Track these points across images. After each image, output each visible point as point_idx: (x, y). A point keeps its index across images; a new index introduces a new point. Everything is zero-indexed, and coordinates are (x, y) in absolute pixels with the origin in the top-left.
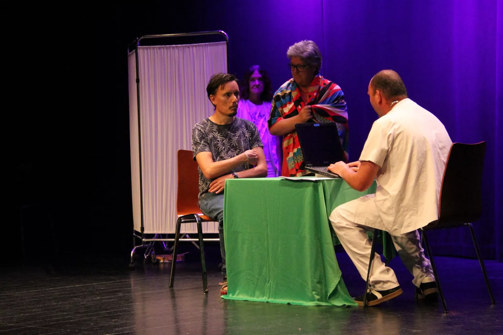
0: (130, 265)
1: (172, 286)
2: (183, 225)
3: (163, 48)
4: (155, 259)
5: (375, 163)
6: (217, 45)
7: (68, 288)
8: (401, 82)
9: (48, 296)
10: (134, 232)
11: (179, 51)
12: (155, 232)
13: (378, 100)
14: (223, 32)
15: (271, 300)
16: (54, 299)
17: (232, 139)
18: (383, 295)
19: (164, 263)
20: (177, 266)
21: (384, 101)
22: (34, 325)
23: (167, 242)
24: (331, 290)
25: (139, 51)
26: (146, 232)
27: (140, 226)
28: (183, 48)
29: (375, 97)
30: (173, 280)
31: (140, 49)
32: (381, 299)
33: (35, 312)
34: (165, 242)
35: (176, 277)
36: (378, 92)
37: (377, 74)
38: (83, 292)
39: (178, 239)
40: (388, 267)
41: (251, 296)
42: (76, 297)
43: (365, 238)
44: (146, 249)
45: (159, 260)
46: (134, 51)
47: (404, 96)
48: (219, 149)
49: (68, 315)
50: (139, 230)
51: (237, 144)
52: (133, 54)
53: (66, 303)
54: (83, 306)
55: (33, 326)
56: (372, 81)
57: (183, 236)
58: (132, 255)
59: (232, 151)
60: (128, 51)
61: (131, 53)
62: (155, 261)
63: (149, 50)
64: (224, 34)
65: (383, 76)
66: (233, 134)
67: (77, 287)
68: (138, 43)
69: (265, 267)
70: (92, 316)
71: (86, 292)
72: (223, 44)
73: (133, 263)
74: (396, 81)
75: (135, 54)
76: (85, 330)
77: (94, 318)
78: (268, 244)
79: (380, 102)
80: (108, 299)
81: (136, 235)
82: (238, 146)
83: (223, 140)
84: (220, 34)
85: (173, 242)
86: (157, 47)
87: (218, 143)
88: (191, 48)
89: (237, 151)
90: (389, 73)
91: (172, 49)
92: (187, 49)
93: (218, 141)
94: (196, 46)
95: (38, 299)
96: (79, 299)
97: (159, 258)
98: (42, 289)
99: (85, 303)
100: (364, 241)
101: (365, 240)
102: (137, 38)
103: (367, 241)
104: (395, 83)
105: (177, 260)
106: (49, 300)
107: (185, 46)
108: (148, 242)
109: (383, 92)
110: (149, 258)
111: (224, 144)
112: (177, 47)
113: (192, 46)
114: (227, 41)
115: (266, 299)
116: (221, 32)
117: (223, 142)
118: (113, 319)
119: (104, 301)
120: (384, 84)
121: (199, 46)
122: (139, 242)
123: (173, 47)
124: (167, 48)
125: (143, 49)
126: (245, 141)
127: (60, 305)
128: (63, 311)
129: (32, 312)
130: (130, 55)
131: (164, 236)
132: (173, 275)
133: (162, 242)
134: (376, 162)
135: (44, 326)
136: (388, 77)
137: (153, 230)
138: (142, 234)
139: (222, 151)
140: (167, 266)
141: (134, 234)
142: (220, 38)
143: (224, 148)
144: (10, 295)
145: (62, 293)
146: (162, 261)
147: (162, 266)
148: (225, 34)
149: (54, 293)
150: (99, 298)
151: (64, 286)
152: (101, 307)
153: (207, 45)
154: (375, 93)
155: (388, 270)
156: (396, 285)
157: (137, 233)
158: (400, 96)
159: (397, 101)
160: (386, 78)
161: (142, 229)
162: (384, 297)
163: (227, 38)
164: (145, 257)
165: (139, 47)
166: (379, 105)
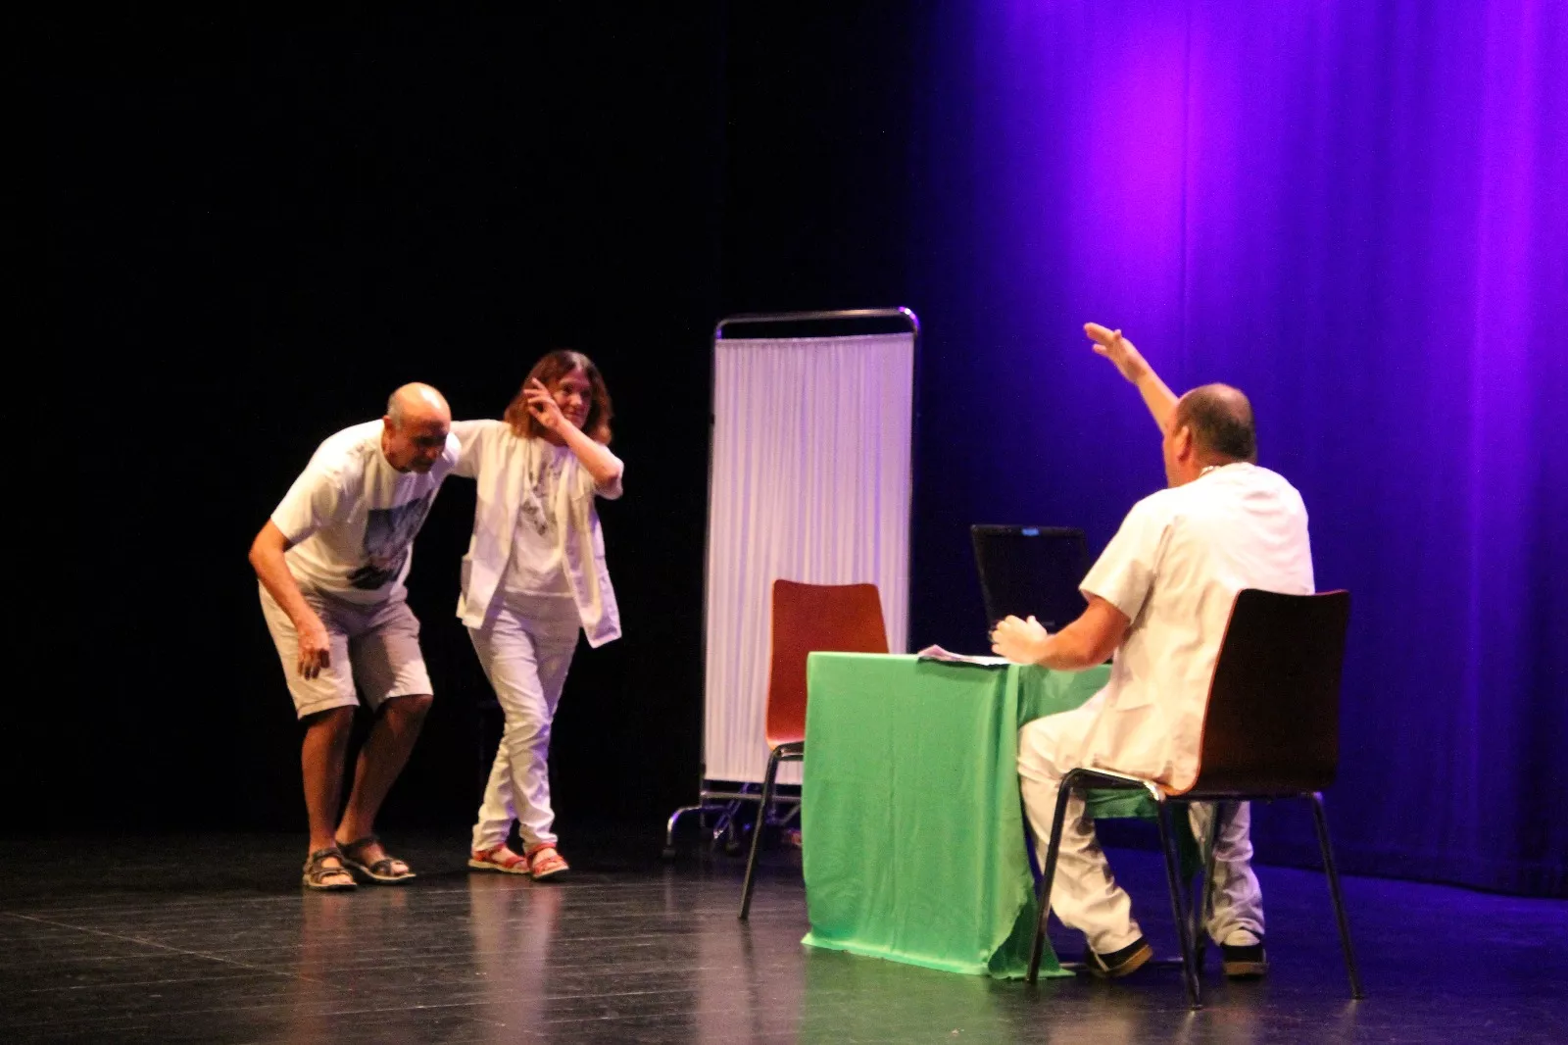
0: (666, 852)
2: (782, 765)
3: (772, 345)
6: (892, 340)
11: (806, 354)
13: (1181, 452)
14: (908, 311)
21: (1191, 457)
25: (716, 348)
28: (816, 347)
29: (1175, 441)
30: (749, 893)
31: (720, 346)
35: (756, 886)
36: (1185, 430)
58: (670, 826)
63: (740, 350)
64: (909, 316)
68: (719, 333)
72: (906, 339)
73: (670, 847)
78: (892, 815)
86: (757, 344)
88: (833, 348)
102: (719, 323)
108: (712, 800)
109: (1197, 434)
113: (837, 343)
114: (914, 332)
116: (903, 313)
121: (851, 342)
123: (794, 345)
125: (728, 346)
142: (898, 326)
148: (913, 316)
154: (1178, 432)
156: (1136, 936)
163: (916, 327)
164: (716, 837)
165: (719, 341)
166: (1176, 461)
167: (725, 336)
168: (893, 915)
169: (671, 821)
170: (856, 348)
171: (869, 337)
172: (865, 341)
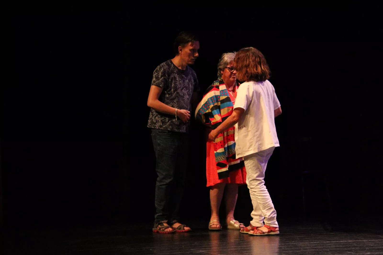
7: (342, 243)
9: (326, 248)
16: (330, 251)
17: (185, 81)
38: (355, 247)
42: (349, 251)
48: (177, 86)
51: (187, 85)
59: (184, 90)
66: (186, 78)
67: (350, 242)
71: (357, 247)
82: (188, 87)
83: (180, 81)
87: (177, 82)
89: (187, 91)
93: (177, 80)
95: (317, 250)
96: (352, 253)
98: (320, 242)
106: (327, 251)
111: (180, 84)
117: (180, 82)
126: (191, 84)
139: (179, 88)
143: (180, 86)
144: (295, 245)
145: (337, 246)
149: (330, 246)
150: (369, 253)
151: (339, 240)
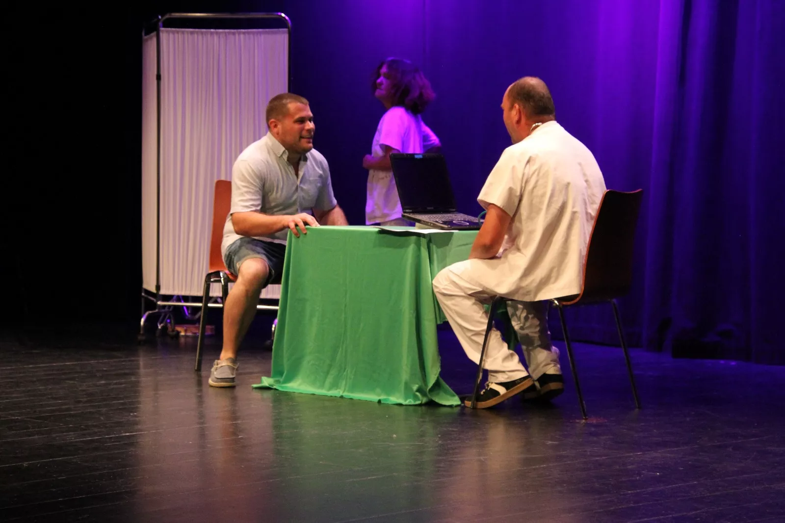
0: (140, 338)
1: (199, 369)
2: (212, 286)
3: (197, 33)
4: (173, 331)
5: (501, 207)
6: (275, 33)
8: (550, 96)
10: (143, 291)
11: (219, 37)
12: (176, 292)
13: (516, 118)
14: (283, 15)
15: (347, 394)
18: (507, 389)
19: (186, 337)
20: (207, 341)
21: (523, 120)
22: (19, 416)
23: (190, 308)
24: (431, 384)
25: (161, 34)
26: (163, 292)
27: (154, 283)
28: (226, 35)
29: (511, 113)
30: (200, 361)
31: (163, 33)
32: (504, 395)
33: (17, 397)
34: (187, 307)
36: (517, 106)
37: (518, 81)
39: (206, 305)
40: (511, 352)
41: (319, 388)
43: (481, 310)
44: (160, 316)
45: (178, 333)
46: (154, 34)
47: (551, 116)
49: (65, 404)
50: (153, 289)
52: (151, 38)
53: (58, 387)
54: (84, 393)
55: (19, 418)
56: (510, 91)
57: (213, 300)
58: (142, 323)
60: (143, 34)
61: (146, 37)
62: (174, 333)
63: (176, 35)
64: (284, 18)
65: (526, 86)
68: (160, 24)
69: (341, 349)
70: (99, 407)
72: (284, 33)
73: (143, 335)
74: (544, 94)
75: (155, 40)
76: (95, 426)
77: (104, 410)
78: (345, 318)
79: (518, 122)
80: (116, 384)
81: (146, 296)
84: (280, 17)
85: (199, 308)
86: (187, 32)
88: (237, 35)
90: (533, 82)
91: (209, 36)
92: (232, 37)
94: (244, 33)
97: (178, 329)
99: (84, 388)
100: (479, 313)
101: (481, 312)
102: (160, 17)
103: (483, 313)
104: (542, 97)
105: (206, 334)
107: (229, 33)
108: (164, 307)
109: (524, 107)
110: (165, 328)
112: (217, 33)
114: (288, 28)
115: (339, 392)
116: (281, 16)
118: (132, 412)
119: (112, 387)
120: (526, 96)
121: (249, 33)
122: (152, 306)
124: (202, 33)
125: (168, 32)
127: (50, 389)
128: (56, 399)
129: (13, 398)
130: (147, 40)
131: (186, 299)
132: (200, 355)
133: (182, 306)
134: (503, 207)
135: (34, 418)
136: (532, 86)
137: (174, 290)
138: (156, 296)
140: (190, 340)
141: (143, 294)
142: (278, 24)
146: (183, 334)
147: (182, 340)
148: (287, 18)
152: (109, 395)
153: (260, 33)
154: (512, 107)
155: (512, 355)
156: (523, 374)
157: (148, 292)
158: (546, 117)
159: (539, 124)
160: (531, 88)
161: (158, 287)
162: (509, 391)
163: (290, 24)
164: (160, 327)
165: (162, 29)
166: (515, 125)
167: (164, 26)
168: (345, 373)
169: (143, 320)
170: (252, 36)
171: (260, 30)
172: (257, 33)
